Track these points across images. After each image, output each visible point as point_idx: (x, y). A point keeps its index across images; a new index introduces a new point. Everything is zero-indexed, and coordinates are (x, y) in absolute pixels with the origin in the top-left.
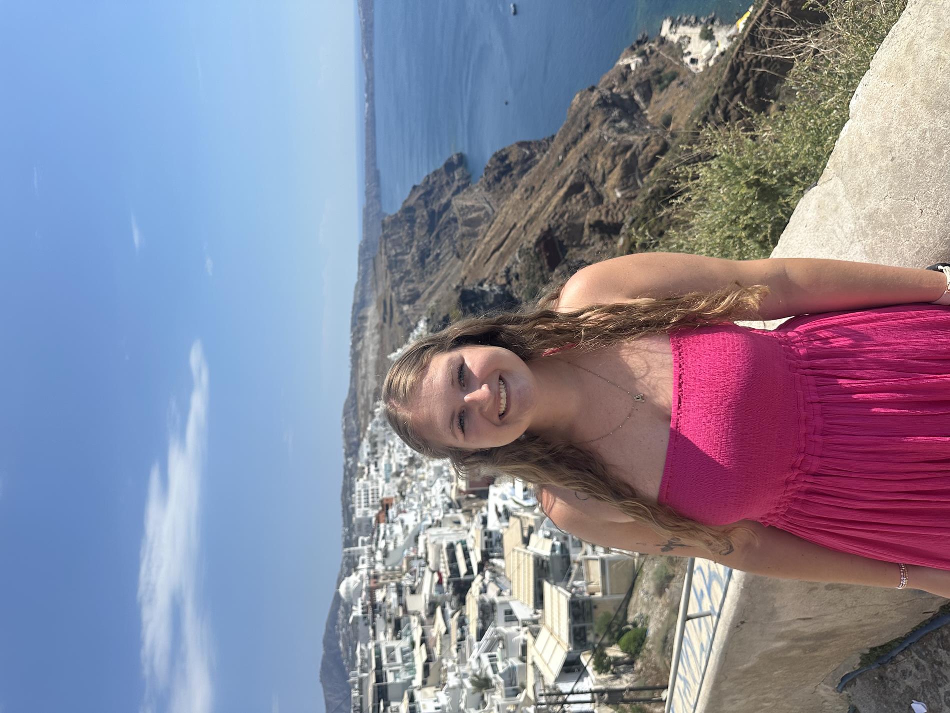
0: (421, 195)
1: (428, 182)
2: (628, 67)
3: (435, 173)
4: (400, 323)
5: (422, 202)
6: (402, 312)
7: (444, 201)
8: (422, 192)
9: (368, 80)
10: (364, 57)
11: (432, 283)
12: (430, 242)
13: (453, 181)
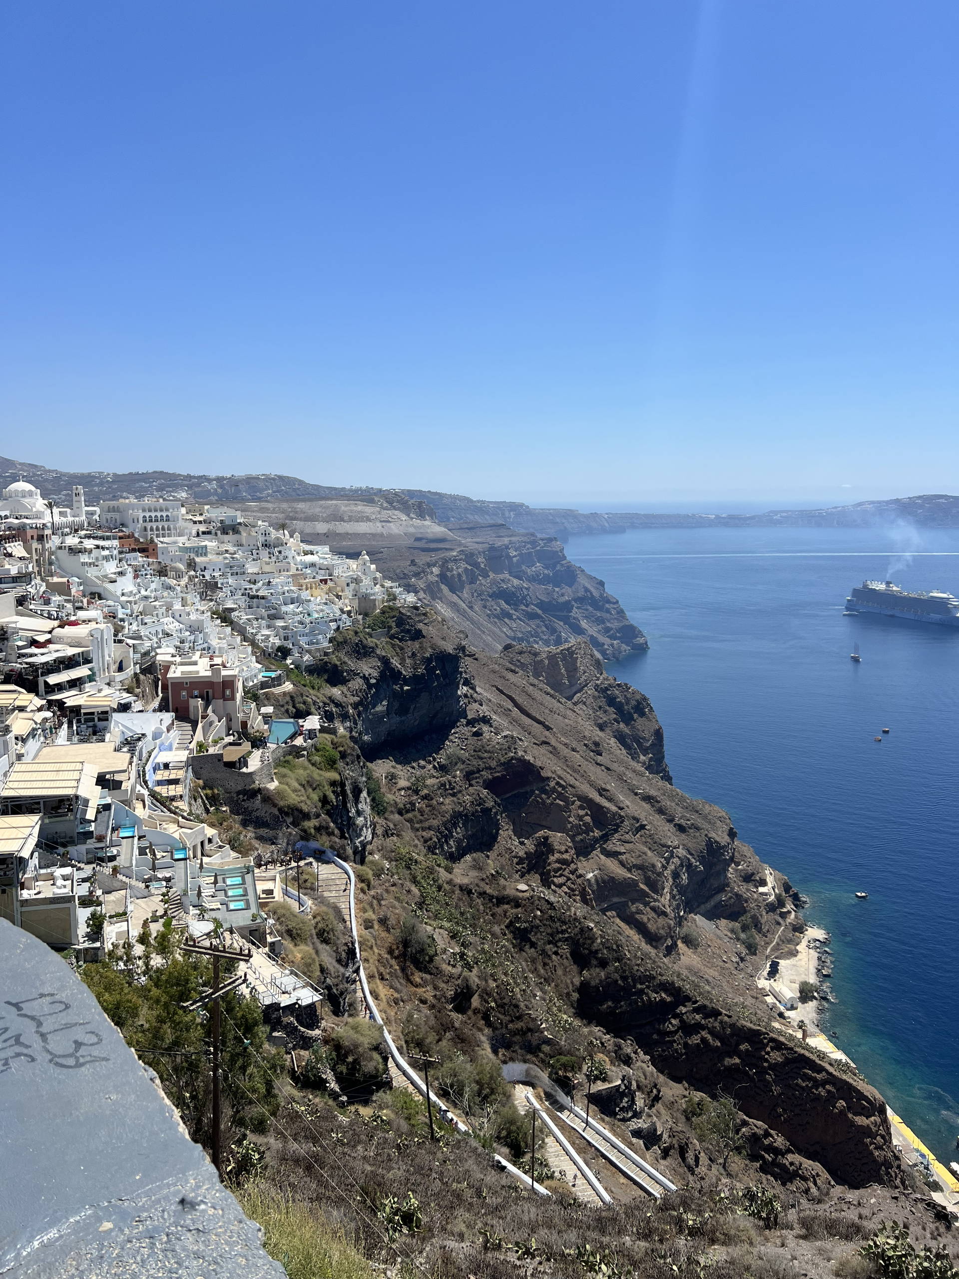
3: (621, 612)
4: (412, 562)
5: (581, 593)
6: (429, 565)
8: (596, 594)
12: (527, 606)
13: (609, 637)
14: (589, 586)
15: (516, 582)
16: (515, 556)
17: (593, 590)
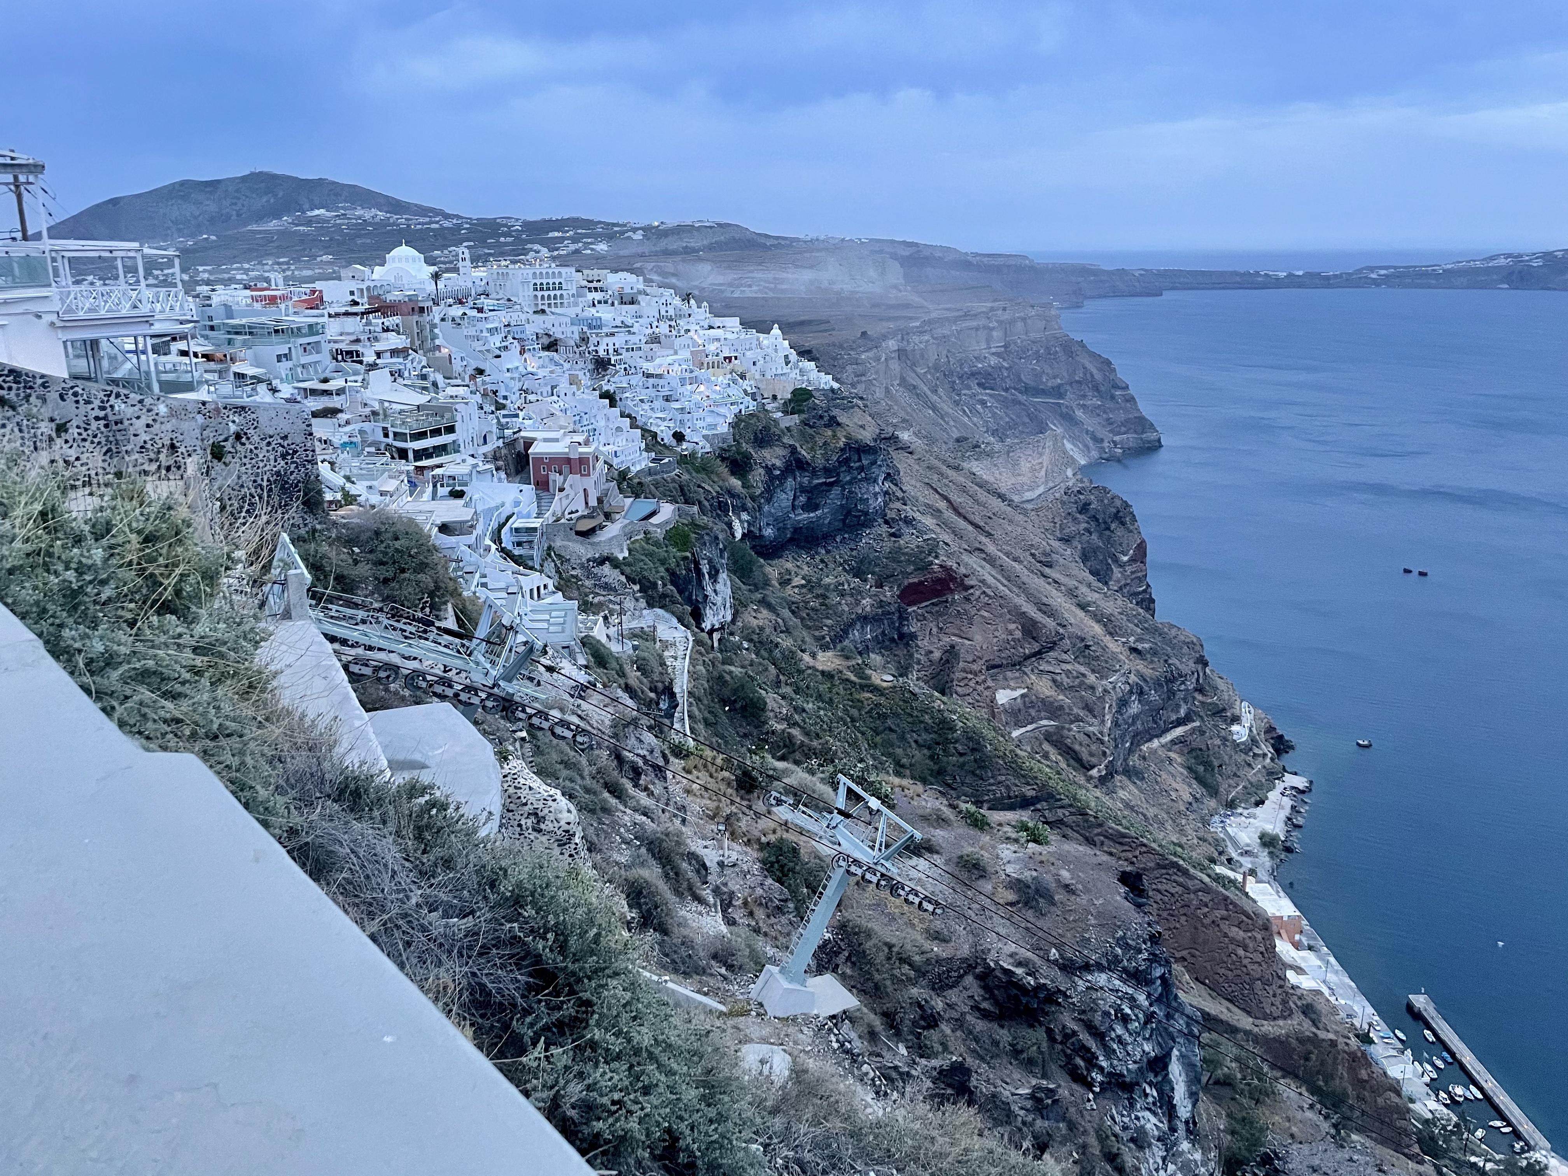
0: (1092, 375)
1: (1116, 387)
2: (1236, 719)
3: (1131, 399)
4: (864, 334)
5: (1078, 376)
6: (885, 337)
7: (1079, 415)
8: (1098, 376)
9: (1328, 278)
10: (1372, 269)
12: (1006, 390)
13: (1111, 431)
14: (1090, 367)
15: (994, 360)
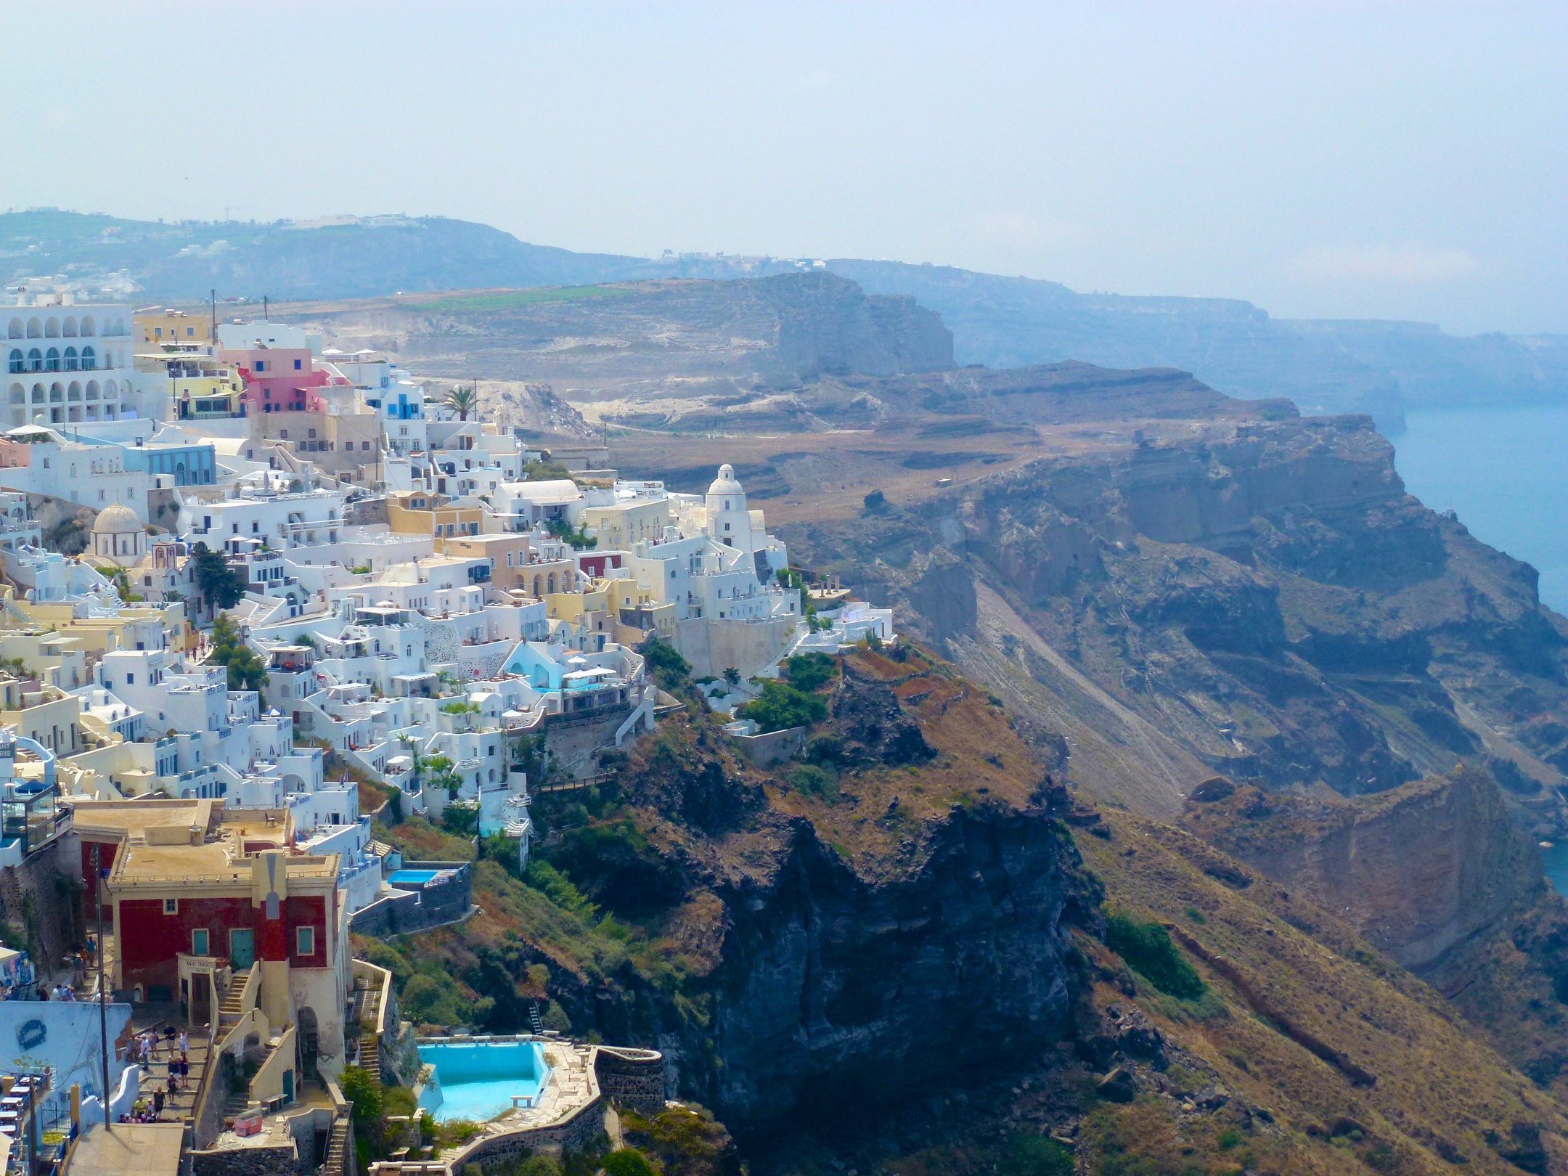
5: (1454, 610)
7: (1467, 715)
11: (1074, 656)
14: (1481, 584)
15: (1229, 570)
16: (1222, 484)
17: (1497, 598)
